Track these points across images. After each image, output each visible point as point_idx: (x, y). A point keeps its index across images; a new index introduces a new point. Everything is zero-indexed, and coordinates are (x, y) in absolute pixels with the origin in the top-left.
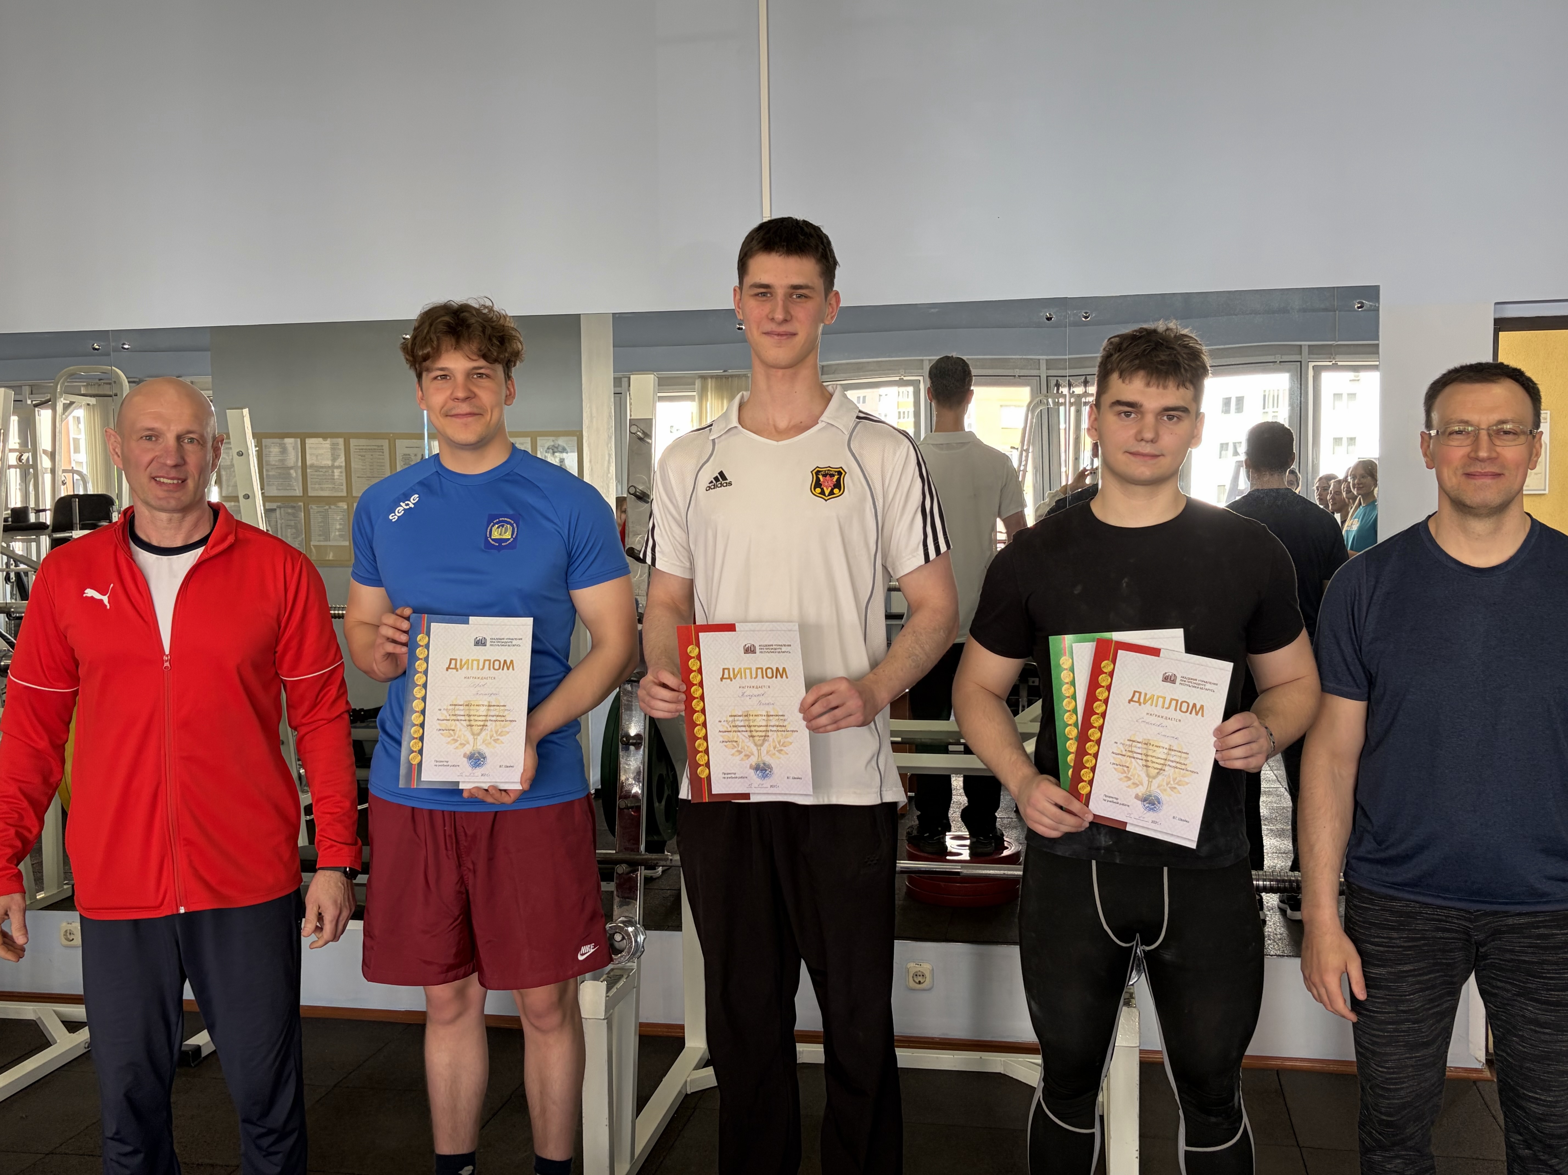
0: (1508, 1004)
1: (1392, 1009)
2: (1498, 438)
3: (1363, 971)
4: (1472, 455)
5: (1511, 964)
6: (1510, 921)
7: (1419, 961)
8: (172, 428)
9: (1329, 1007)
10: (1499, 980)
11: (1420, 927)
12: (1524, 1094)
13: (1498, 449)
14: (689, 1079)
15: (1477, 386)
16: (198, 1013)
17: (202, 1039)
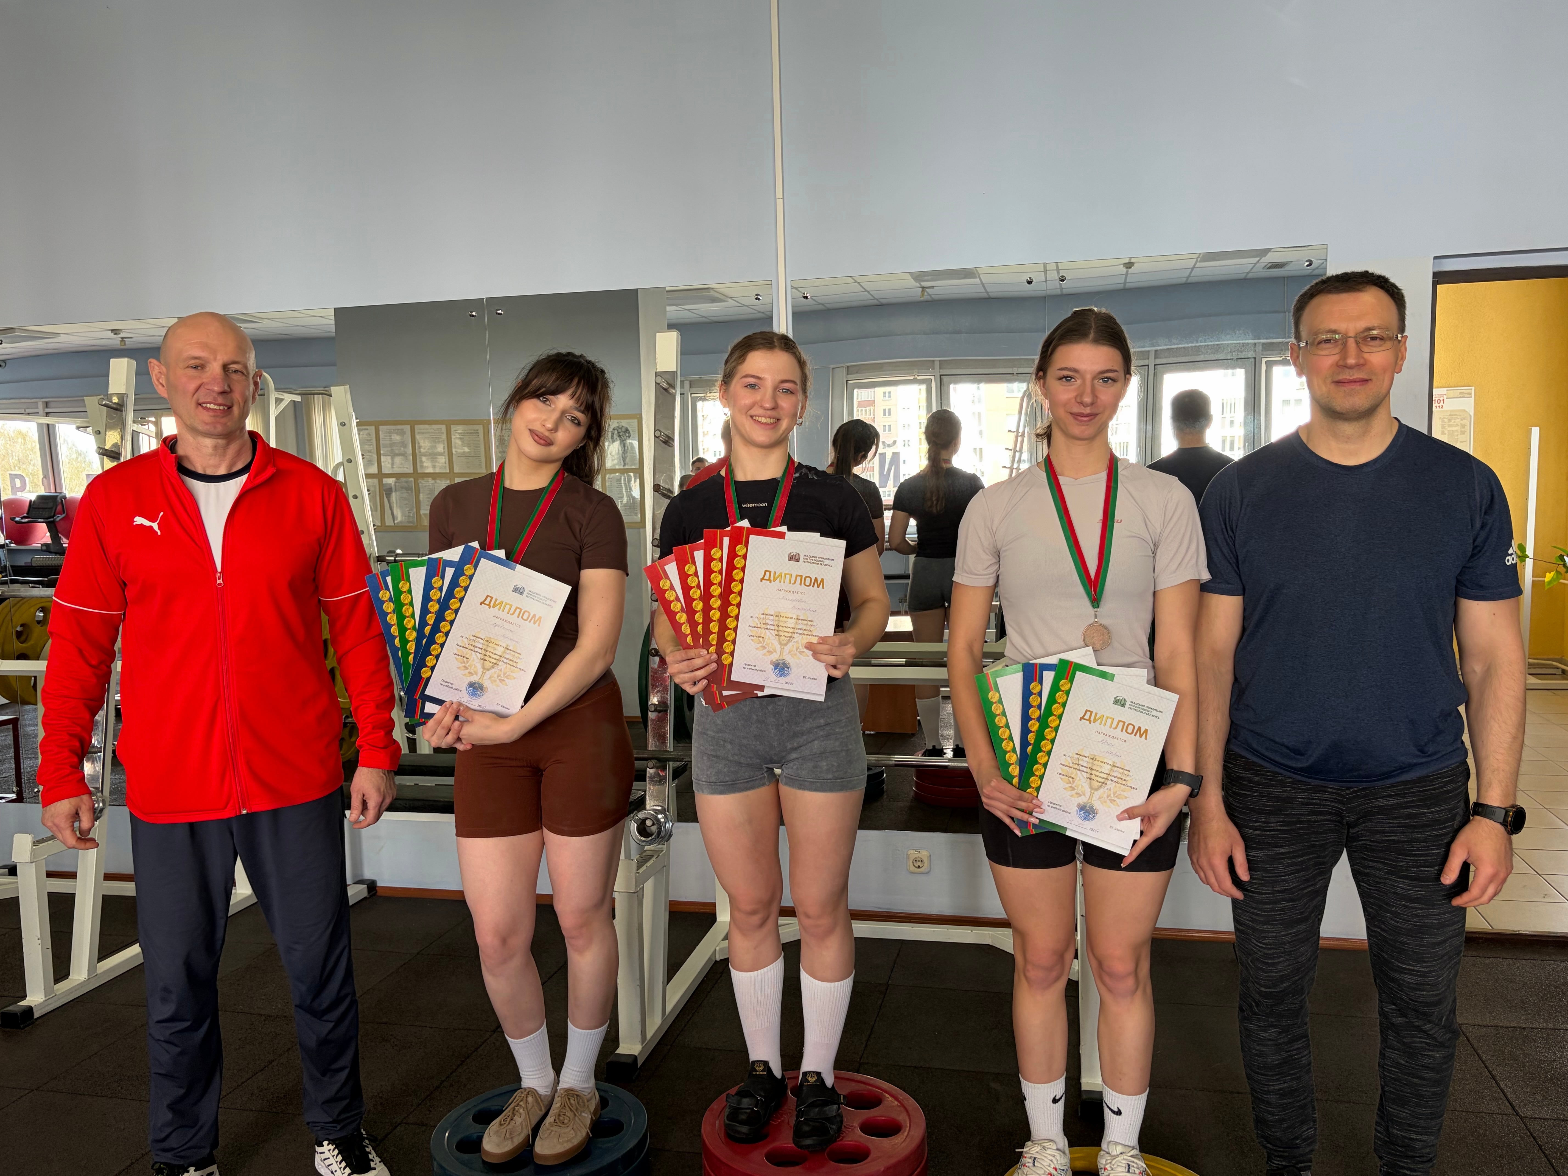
1: (1270, 890)
2: (1366, 345)
4: (1341, 363)
5: (1382, 845)
9: (1217, 889)
10: (1370, 860)
13: (1366, 356)
14: (717, 948)
15: (1344, 296)
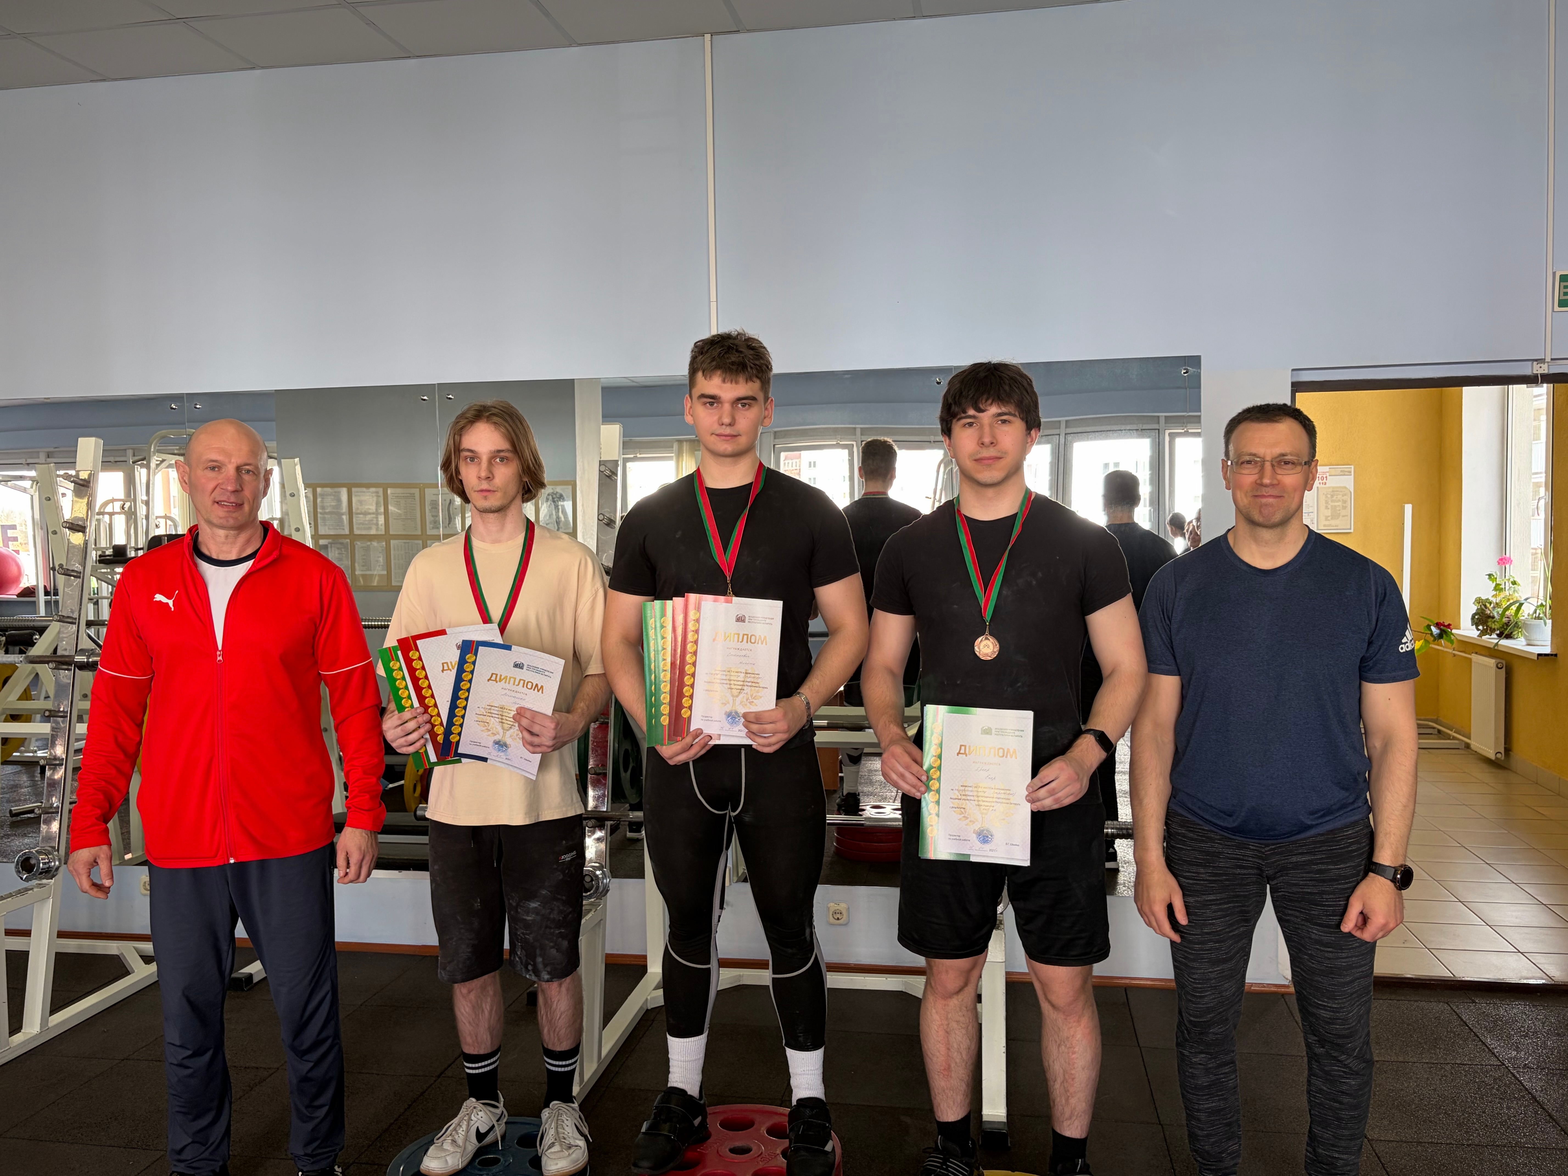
0: (1298, 928)
2: (1280, 468)
3: (1185, 902)
6: (1294, 859)
7: (1220, 893)
8: (232, 461)
9: (1158, 931)
10: (1289, 909)
11: (1221, 865)
12: (1315, 1002)
14: (649, 998)
15: (1264, 425)
16: (252, 948)
17: (255, 968)
